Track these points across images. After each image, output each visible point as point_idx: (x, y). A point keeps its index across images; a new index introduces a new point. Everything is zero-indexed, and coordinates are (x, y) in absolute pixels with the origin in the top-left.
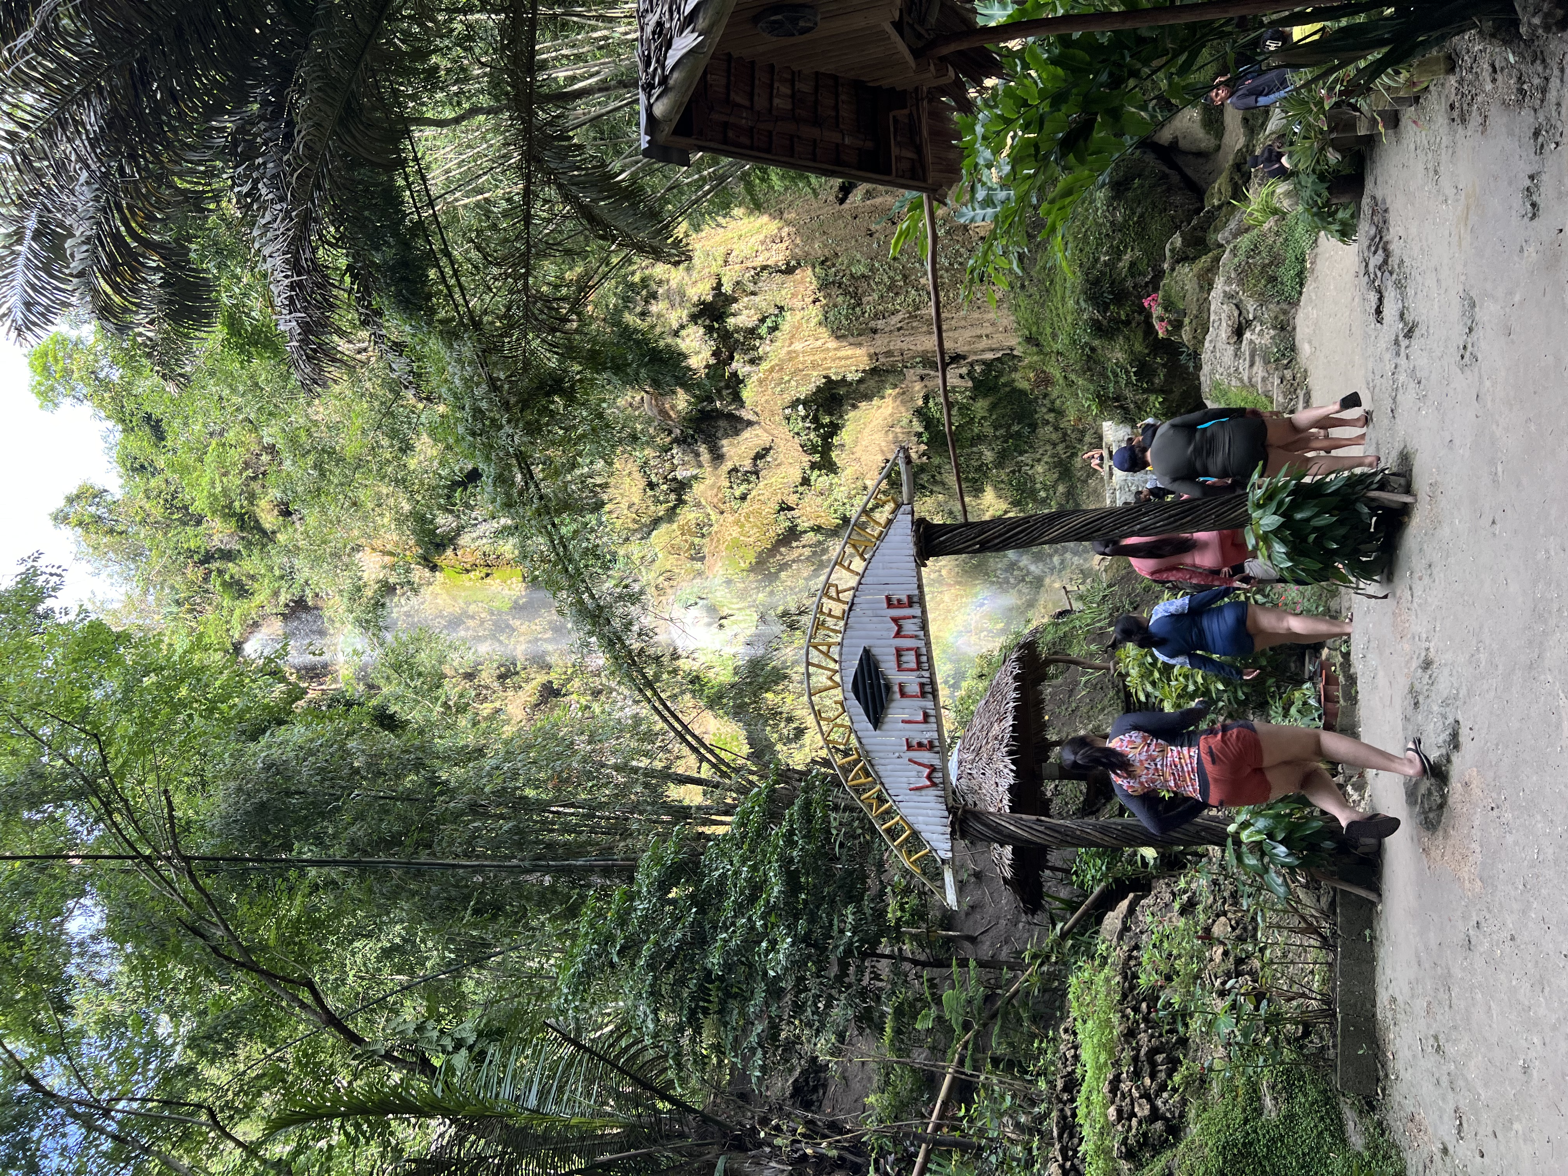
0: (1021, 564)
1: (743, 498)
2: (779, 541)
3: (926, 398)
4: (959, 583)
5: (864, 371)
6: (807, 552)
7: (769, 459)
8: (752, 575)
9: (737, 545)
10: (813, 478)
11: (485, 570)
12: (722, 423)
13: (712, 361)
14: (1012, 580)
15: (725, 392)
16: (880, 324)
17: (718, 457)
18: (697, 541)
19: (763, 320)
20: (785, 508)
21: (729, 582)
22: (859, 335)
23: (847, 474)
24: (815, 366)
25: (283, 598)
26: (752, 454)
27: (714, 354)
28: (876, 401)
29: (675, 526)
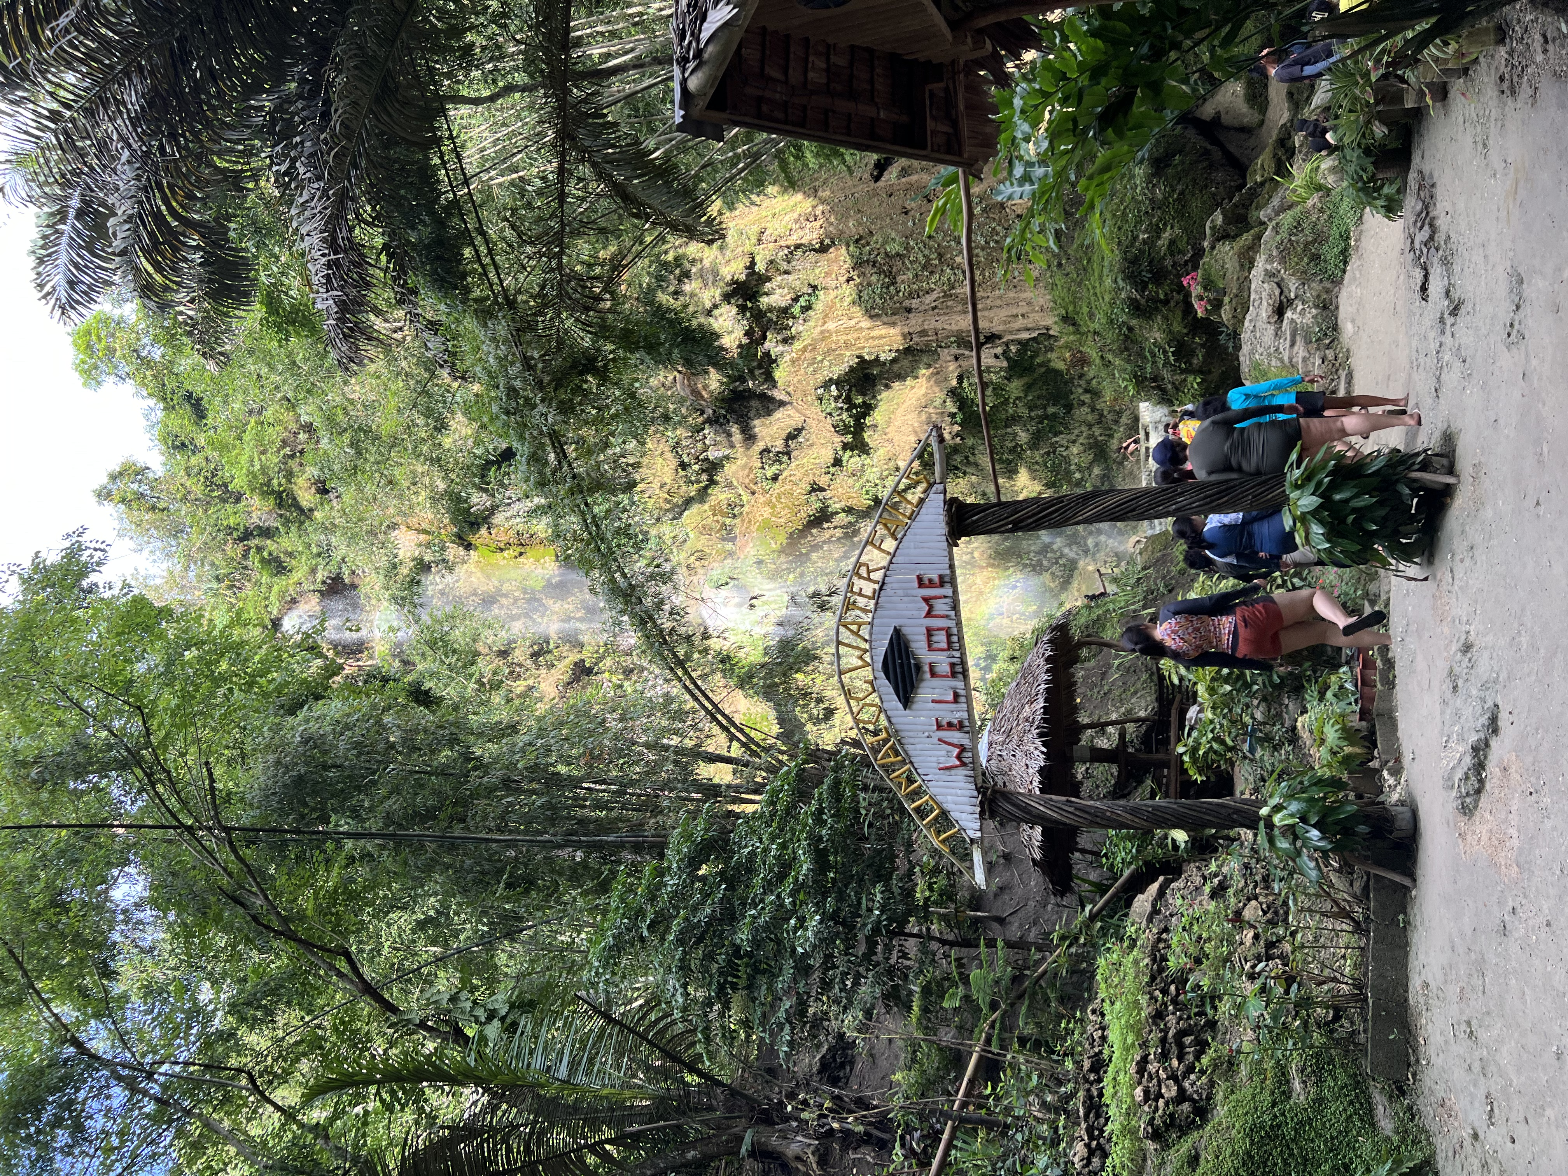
0: (1055, 547)
1: (775, 478)
2: (809, 522)
3: (960, 378)
4: (993, 565)
5: (898, 351)
6: (838, 533)
7: (801, 439)
8: (783, 556)
9: (768, 526)
10: (845, 459)
11: (519, 549)
12: (755, 403)
13: (745, 341)
14: (1045, 563)
15: (757, 372)
16: (915, 303)
17: (750, 437)
18: (728, 521)
19: (796, 299)
20: (816, 488)
21: (760, 562)
22: (893, 314)
23: (879, 455)
24: (848, 345)
25: (320, 575)
26: (784, 434)
27: (747, 334)
28: (909, 382)
29: (706, 506)
